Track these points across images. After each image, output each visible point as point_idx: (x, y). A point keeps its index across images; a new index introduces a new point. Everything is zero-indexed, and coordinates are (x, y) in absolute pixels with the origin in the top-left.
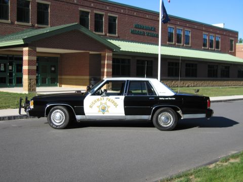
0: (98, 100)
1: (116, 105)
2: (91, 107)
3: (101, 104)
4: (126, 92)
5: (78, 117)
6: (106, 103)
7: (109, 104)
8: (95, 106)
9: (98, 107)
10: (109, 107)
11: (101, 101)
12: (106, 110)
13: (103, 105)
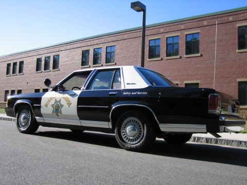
1: (69, 104)
2: (46, 106)
3: (56, 101)
4: (85, 86)
6: (60, 101)
9: (53, 106)
10: (62, 106)
11: (56, 98)
12: (59, 110)
13: (57, 103)
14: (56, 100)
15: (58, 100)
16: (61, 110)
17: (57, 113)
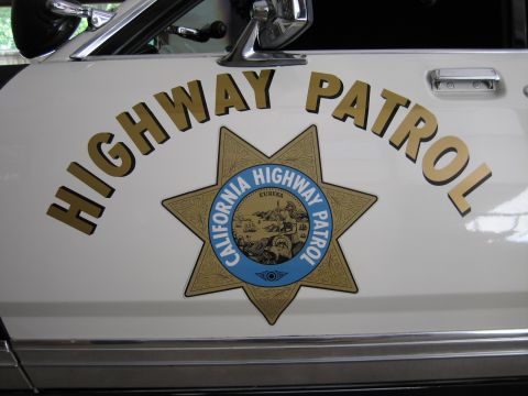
0: (186, 104)
3: (235, 155)
9: (188, 208)
11: (235, 120)
12: (310, 256)
13: (259, 177)
16: (333, 251)
17: (269, 293)
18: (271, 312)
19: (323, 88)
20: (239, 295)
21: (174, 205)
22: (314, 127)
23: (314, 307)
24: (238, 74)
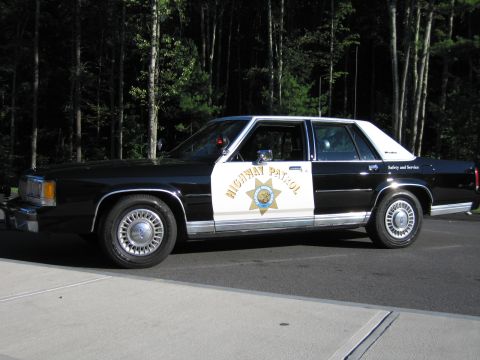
0: (250, 174)
2: (231, 194)
3: (258, 184)
4: (312, 153)
5: (194, 227)
6: (269, 183)
7: (277, 184)
8: (242, 193)
9: (250, 194)
11: (258, 177)
12: (270, 202)
13: (263, 188)
14: (257, 181)
15: (264, 182)
16: (274, 202)
17: (263, 209)
18: (262, 212)
19: (272, 171)
20: (258, 210)
21: (248, 193)
22: (271, 180)
23: (271, 212)
24: (257, 167)
